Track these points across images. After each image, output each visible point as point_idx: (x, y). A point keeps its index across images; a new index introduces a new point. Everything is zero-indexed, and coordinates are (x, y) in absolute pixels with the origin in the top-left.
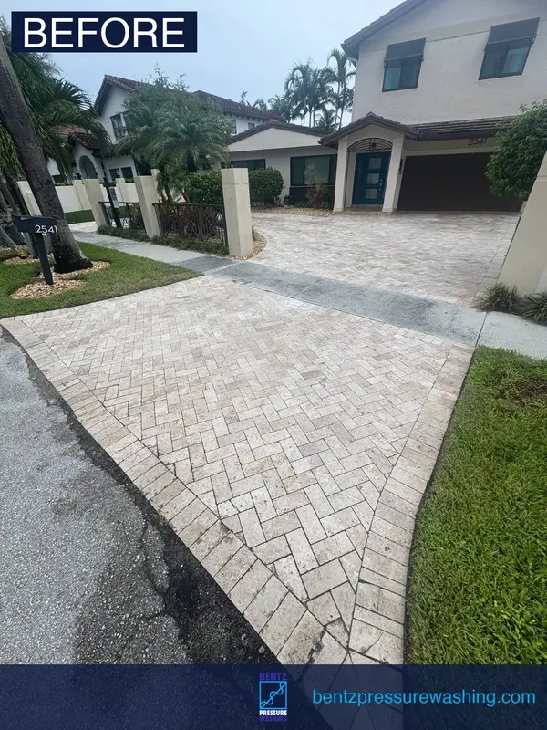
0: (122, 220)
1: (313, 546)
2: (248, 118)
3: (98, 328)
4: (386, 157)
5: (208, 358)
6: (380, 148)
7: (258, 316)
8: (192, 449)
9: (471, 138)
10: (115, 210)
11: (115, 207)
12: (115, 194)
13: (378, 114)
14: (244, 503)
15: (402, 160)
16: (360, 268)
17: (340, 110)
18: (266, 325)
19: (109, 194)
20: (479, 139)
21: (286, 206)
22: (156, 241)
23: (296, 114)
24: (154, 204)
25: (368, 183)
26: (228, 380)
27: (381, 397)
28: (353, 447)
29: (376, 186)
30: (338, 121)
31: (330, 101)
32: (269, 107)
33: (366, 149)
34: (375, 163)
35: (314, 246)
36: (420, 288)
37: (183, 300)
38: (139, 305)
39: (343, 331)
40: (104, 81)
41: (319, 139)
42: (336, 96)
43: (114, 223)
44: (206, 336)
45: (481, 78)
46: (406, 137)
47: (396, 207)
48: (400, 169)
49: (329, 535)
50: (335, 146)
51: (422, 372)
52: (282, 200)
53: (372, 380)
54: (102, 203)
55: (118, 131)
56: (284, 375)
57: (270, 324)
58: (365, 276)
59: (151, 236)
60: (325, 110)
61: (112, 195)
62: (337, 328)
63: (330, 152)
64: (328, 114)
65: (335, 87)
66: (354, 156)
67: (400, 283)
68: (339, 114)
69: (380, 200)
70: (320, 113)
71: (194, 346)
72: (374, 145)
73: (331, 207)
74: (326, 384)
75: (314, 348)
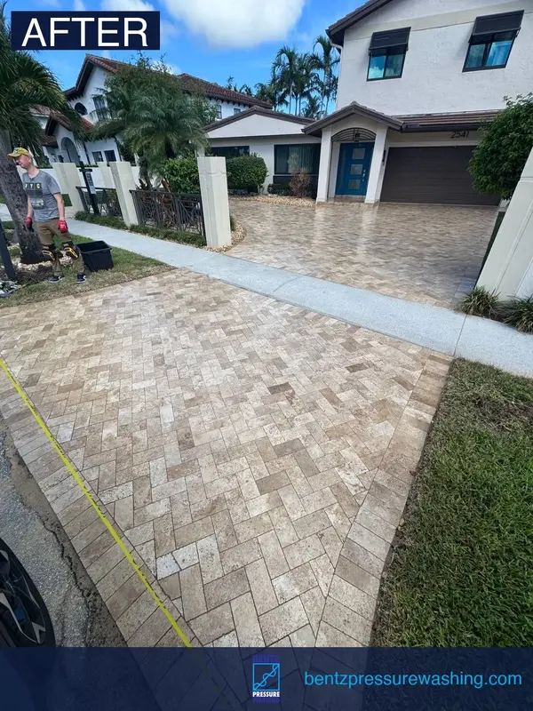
0: (99, 206)
1: (261, 619)
2: (234, 103)
3: (57, 329)
4: (369, 147)
5: (170, 367)
6: (363, 139)
7: (229, 318)
8: (138, 482)
9: (454, 131)
10: (92, 196)
11: (92, 192)
12: (91, 179)
13: (361, 103)
14: (188, 558)
15: (385, 152)
16: (339, 263)
17: (326, 98)
18: (237, 328)
19: (85, 179)
20: (462, 133)
21: (270, 195)
22: (133, 229)
23: (282, 101)
24: (131, 191)
25: (352, 173)
26: (188, 396)
27: (352, 417)
28: (316, 481)
29: (360, 177)
30: (324, 109)
31: (316, 88)
32: (255, 92)
33: (349, 139)
34: (359, 154)
35: (294, 238)
36: (398, 287)
37: (152, 297)
38: (106, 302)
39: (316, 336)
40: (86, 61)
41: (302, 127)
42: (321, 84)
43: (92, 209)
44: (171, 340)
45: (465, 70)
46: (390, 128)
47: (379, 198)
48: (383, 161)
49: (281, 602)
50: (318, 134)
51: (396, 387)
52: (266, 188)
53: (343, 396)
54: (79, 189)
55: (101, 112)
56: (250, 389)
57: (241, 327)
58: (344, 273)
59: (128, 225)
60: (310, 98)
61: (88, 180)
62: (310, 332)
63: (313, 141)
64: (313, 102)
65: (321, 74)
66: (338, 145)
67: (379, 282)
68: (325, 102)
69: (363, 191)
70: (305, 100)
71: (157, 352)
72: (357, 135)
73: (314, 196)
74: (293, 400)
75: (284, 356)
